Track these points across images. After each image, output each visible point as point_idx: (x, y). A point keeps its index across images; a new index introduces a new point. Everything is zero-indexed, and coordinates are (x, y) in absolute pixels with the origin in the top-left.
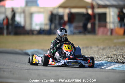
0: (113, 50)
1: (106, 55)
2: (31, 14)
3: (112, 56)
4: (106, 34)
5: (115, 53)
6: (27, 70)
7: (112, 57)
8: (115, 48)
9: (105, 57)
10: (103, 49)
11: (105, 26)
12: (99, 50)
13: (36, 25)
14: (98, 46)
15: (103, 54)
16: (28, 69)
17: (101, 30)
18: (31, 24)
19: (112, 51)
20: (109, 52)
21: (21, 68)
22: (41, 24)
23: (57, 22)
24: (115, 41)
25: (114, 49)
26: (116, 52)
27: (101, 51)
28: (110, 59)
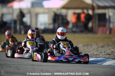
0: (111, 48)
1: (105, 52)
2: (37, 15)
3: (110, 53)
4: (106, 33)
5: (113, 50)
6: (31, 66)
8: (113, 45)
9: (104, 54)
10: (102, 47)
11: (105, 26)
12: (98, 47)
13: (41, 24)
14: (97, 44)
15: (102, 51)
16: (33, 65)
17: (101, 29)
18: (36, 24)
20: (107, 49)
21: (26, 64)
22: (45, 24)
23: (60, 22)
24: (114, 39)
27: (100, 49)
28: (108, 56)
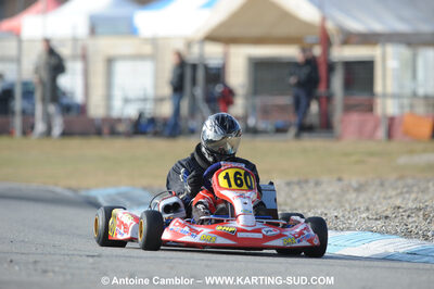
0: (394, 193)
1: (368, 209)
2: (111, 62)
3: (388, 213)
4: (371, 136)
5: (398, 202)
6: (91, 260)
7: (387, 217)
8: (400, 184)
9: (364, 215)
10: (359, 189)
13: (127, 101)
14: (340, 179)
15: (357, 206)
18: (109, 97)
19: (390, 198)
20: (379, 198)
21: (71, 253)
22: (145, 100)
23: (199, 91)
24: (403, 160)
25: (397, 188)
26: (404, 199)
27: (352, 196)
28: (380, 223)
